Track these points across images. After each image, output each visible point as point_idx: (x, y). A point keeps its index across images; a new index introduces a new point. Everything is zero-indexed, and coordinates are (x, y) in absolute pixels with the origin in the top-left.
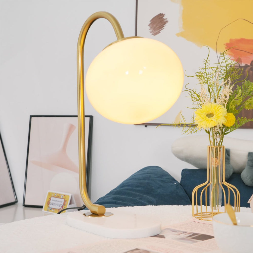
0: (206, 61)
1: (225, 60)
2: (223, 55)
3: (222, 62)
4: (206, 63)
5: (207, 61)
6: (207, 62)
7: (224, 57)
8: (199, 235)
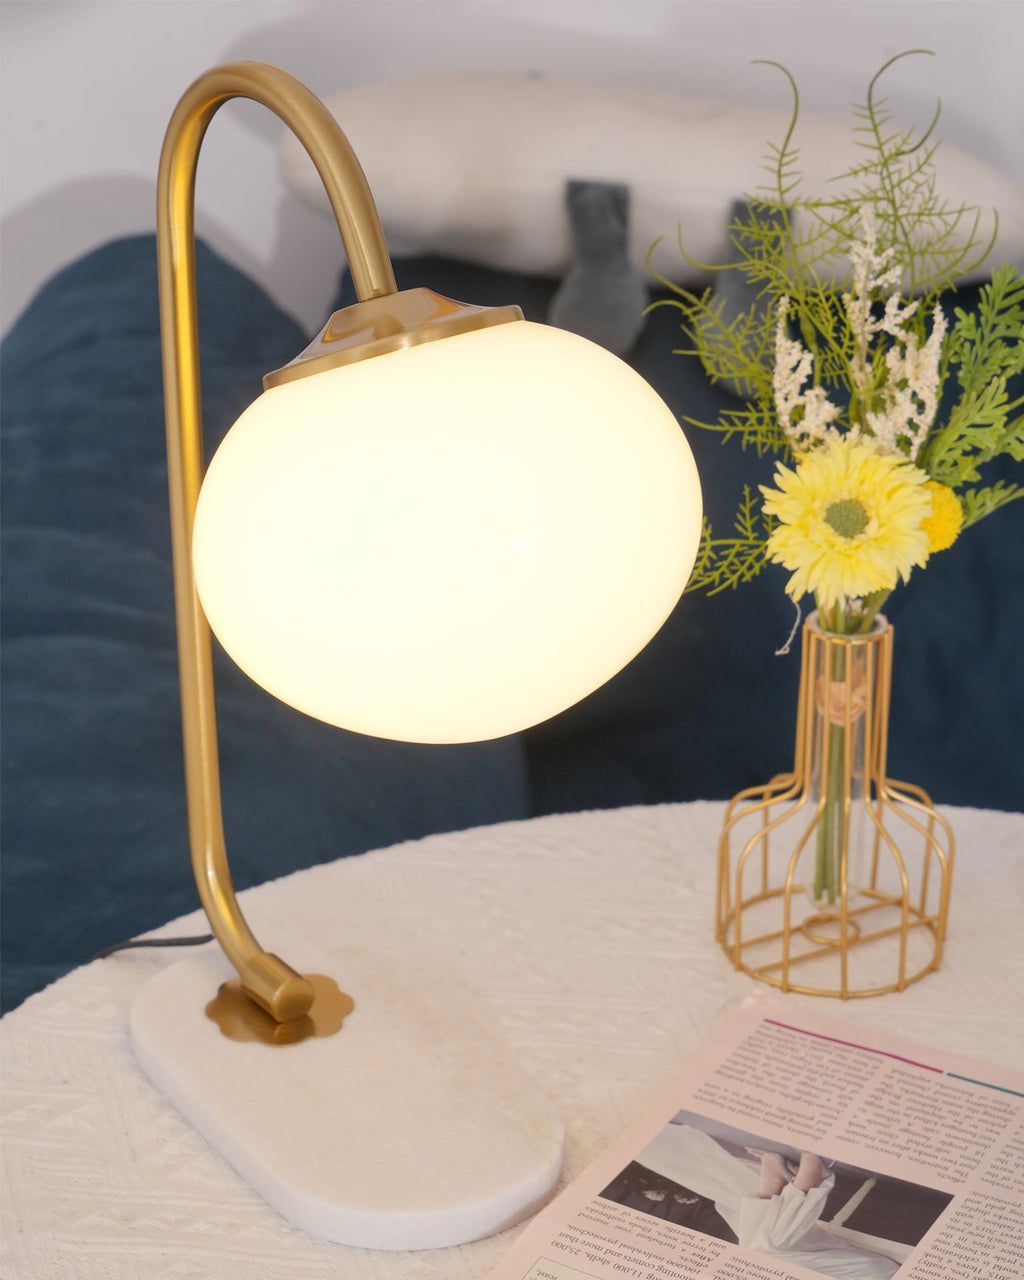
0: (778, 156)
1: (880, 148)
2: (872, 118)
3: (866, 164)
4: (781, 165)
5: (783, 155)
6: (786, 160)
7: (875, 129)
8: (867, 1186)
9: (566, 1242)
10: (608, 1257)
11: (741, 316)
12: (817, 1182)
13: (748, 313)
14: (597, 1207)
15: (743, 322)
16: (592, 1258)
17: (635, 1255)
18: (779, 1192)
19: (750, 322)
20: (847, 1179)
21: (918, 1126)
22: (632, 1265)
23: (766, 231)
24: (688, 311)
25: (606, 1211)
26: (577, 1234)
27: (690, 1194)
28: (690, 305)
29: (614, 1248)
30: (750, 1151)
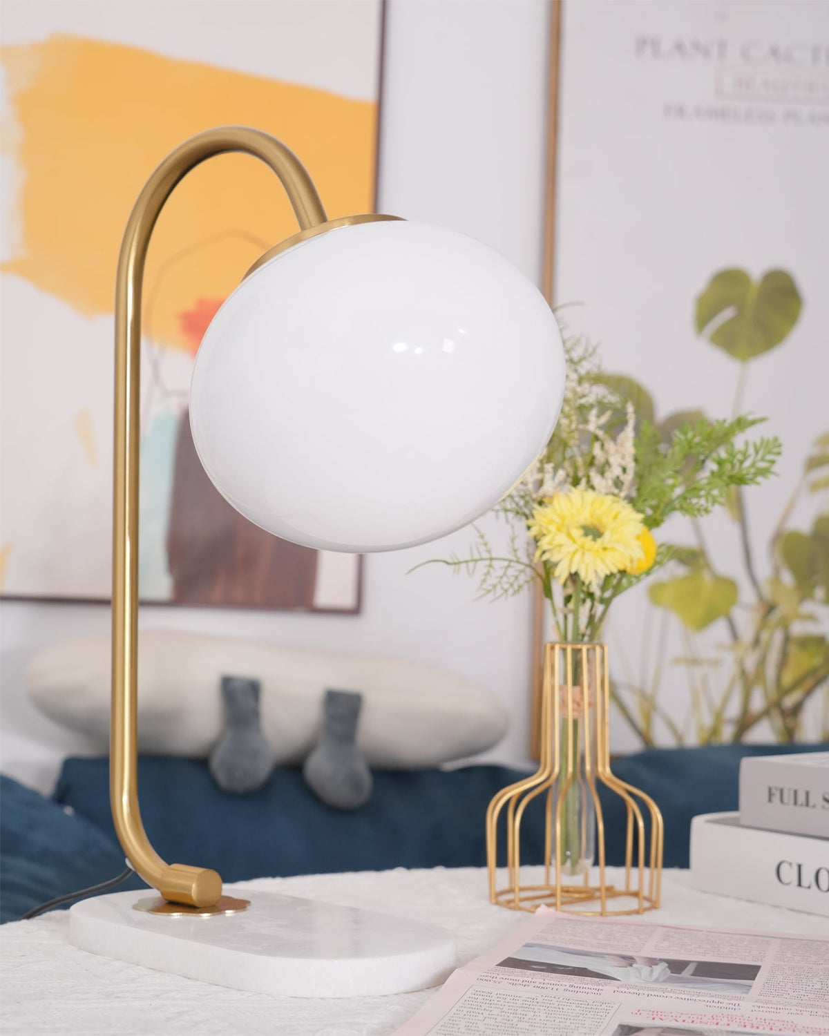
12: (654, 964)
14: (498, 969)
27: (565, 967)
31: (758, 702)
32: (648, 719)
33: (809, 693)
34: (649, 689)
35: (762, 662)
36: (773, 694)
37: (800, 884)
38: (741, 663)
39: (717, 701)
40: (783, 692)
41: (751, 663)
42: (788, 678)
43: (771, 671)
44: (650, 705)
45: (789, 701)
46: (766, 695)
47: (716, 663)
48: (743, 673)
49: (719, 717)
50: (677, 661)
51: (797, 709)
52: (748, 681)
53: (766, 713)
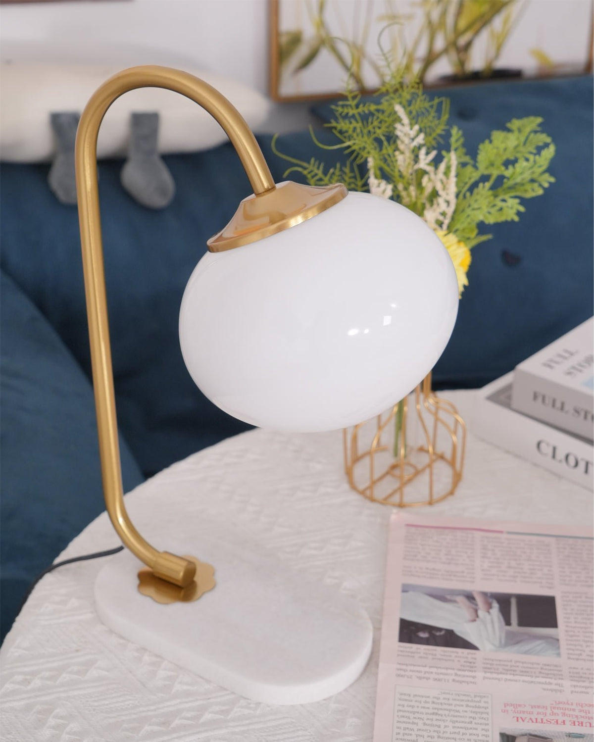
8: (513, 602)
9: (402, 673)
10: (427, 675)
11: (332, 171)
12: (489, 606)
13: (335, 168)
14: (402, 649)
15: (333, 174)
16: (420, 678)
17: (440, 671)
18: (477, 616)
19: (338, 172)
20: (503, 601)
21: (513, 564)
22: (441, 677)
23: (348, 125)
24: (305, 172)
25: (408, 650)
26: (404, 667)
27: (440, 629)
28: (305, 168)
29: (427, 669)
30: (448, 597)
31: (440, 43)
32: (359, 65)
33: (477, 33)
34: (359, 42)
35: (444, 14)
36: (451, 36)
37: (554, 456)
38: (428, 15)
39: (410, 46)
40: (458, 33)
41: (435, 15)
42: (462, 24)
43: (450, 19)
44: (359, 52)
45: (462, 41)
46: (446, 38)
47: (410, 17)
48: (430, 23)
49: (411, 58)
50: (381, 18)
51: (468, 45)
52: (432, 28)
53: (446, 51)
